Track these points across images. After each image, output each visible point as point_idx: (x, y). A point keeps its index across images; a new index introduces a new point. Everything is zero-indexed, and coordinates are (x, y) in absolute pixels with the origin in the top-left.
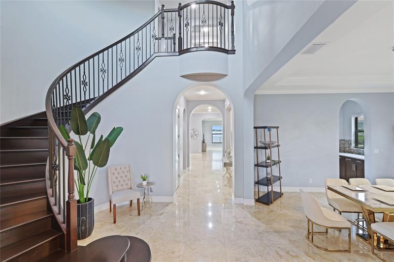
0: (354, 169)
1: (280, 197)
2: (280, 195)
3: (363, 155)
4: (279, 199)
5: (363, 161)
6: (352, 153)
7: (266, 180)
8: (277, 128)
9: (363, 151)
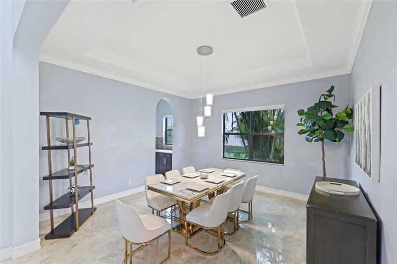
0: (165, 163)
1: (92, 214)
2: (91, 211)
3: (171, 150)
4: (90, 218)
5: (171, 155)
6: (163, 149)
7: (69, 196)
8: (88, 119)
9: (171, 147)
